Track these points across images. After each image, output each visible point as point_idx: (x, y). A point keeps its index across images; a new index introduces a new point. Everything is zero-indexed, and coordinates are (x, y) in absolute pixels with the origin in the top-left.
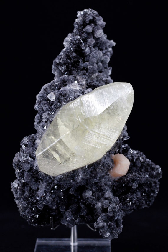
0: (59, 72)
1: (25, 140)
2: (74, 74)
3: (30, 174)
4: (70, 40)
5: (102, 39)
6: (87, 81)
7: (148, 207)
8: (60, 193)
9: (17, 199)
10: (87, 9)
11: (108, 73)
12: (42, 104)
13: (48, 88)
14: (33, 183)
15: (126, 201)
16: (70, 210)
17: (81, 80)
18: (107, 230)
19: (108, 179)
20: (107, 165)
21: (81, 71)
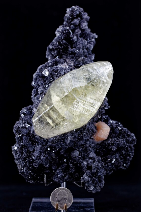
0: (52, 57)
1: (24, 110)
2: (64, 58)
3: (28, 138)
4: (61, 31)
5: (87, 31)
6: (74, 63)
7: (125, 169)
8: (52, 154)
9: (17, 160)
10: (75, 6)
11: (91, 58)
12: (38, 80)
13: (43, 68)
14: (30, 145)
15: (107, 161)
16: (60, 168)
17: (70, 62)
18: (91, 184)
19: (92, 142)
20: (91, 130)
21: (70, 55)
